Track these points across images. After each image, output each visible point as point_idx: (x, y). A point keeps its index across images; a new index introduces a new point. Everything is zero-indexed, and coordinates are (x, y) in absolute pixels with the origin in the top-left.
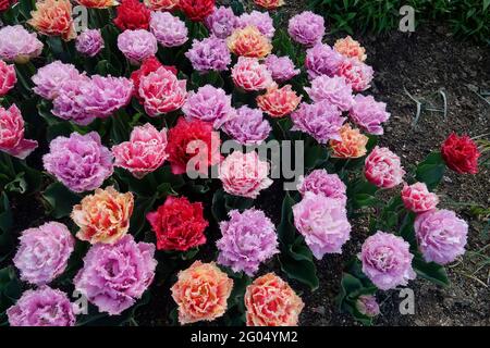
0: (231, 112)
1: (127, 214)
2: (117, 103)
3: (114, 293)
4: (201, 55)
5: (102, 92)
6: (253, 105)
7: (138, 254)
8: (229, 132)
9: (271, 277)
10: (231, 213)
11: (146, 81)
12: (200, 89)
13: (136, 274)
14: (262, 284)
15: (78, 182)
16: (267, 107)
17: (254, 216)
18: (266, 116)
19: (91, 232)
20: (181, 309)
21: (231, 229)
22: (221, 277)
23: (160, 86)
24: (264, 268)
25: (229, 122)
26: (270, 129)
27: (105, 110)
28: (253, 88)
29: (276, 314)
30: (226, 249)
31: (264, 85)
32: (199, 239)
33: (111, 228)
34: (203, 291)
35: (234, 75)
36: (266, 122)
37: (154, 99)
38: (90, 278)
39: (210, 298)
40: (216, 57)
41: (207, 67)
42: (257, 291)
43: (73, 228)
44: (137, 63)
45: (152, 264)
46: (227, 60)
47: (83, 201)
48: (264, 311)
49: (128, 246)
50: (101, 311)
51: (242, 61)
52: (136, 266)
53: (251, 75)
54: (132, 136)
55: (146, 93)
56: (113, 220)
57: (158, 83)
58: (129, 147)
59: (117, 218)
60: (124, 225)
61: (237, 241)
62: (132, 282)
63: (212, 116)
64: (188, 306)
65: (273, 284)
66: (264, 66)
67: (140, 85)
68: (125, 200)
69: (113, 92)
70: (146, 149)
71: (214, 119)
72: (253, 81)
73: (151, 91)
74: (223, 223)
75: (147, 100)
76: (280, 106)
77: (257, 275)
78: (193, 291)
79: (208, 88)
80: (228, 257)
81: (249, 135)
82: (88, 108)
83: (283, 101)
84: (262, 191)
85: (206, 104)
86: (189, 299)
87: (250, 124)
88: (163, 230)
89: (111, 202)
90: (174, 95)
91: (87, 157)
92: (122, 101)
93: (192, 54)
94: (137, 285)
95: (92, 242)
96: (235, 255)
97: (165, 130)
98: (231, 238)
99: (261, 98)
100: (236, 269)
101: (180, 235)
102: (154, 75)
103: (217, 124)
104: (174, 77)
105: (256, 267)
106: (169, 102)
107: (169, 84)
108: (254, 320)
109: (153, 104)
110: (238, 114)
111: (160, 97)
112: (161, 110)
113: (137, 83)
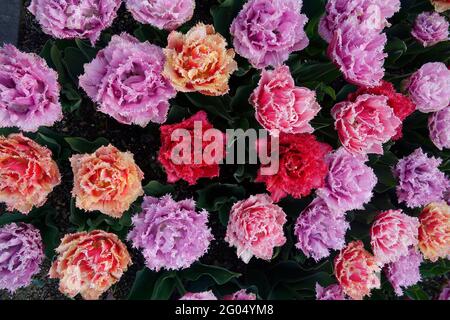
0: (339, 209)
1: (199, 89)
2: (347, 67)
3: (105, 80)
4: (420, 170)
5: (362, 47)
6: (349, 237)
7: (150, 104)
8: (312, 207)
9: (126, 260)
10: (204, 213)
11: (380, 103)
12: (370, 170)
13: (125, 103)
14: (118, 249)
15: (243, 28)
16: (347, 256)
17: (201, 238)
18: (334, 253)
19: (178, 48)
20: (86, 157)
21: (184, 214)
22: (125, 203)
23: (373, 122)
24: (137, 255)
25: (325, 206)
26: (317, 259)
27: (338, 53)
28: (374, 238)
30: (159, 209)
31: (377, 251)
32: (174, 173)
33: (182, 71)
34: (106, 185)
35: (391, 213)
36: (325, 253)
37: (354, 115)
38: (122, 51)
40: (415, 189)
41: (401, 177)
42: (109, 245)
43: (184, 28)
44: (405, 88)
45: (141, 121)
46: (413, 202)
47: (218, 35)
49: (161, 92)
50: (86, 66)
51: (413, 223)
52: (139, 101)
53: (393, 237)
54: (301, 90)
55: (362, 103)
56: (191, 73)
57: (377, 119)
58: (288, 86)
59: (194, 78)
60: (189, 86)
61: (169, 221)
63: (334, 186)
64: (88, 165)
65: (115, 262)
66: (406, 252)
67: (373, 96)
68: (219, 86)
69: (363, 62)
70: (283, 108)
71: (329, 187)
72: (384, 238)
73: (367, 110)
74: (193, 203)
75: (353, 106)
76: (349, 274)
77: (129, 245)
78: (107, 171)
79: (372, 180)
80: (150, 209)
81: (308, 232)
82: (339, 32)
83: (355, 278)
84: (234, 249)
85: (350, 178)
86: (96, 167)
87: (324, 234)
89: (217, 68)
90: (361, 139)
91: (273, 35)
92: (351, 74)
93: (420, 158)
94: (113, 105)
95: (166, 51)
96: (152, 219)
97: (311, 130)
98: (171, 215)
99: (361, 247)
100: (135, 219)
102: (389, 113)
103: (323, 192)
104: (387, 138)
105: (135, 245)
106: (351, 134)
107: (377, 133)
108: (75, 242)
109: (348, 113)
110: (338, 219)
111: (357, 122)
112: (339, 123)
113: (376, 91)
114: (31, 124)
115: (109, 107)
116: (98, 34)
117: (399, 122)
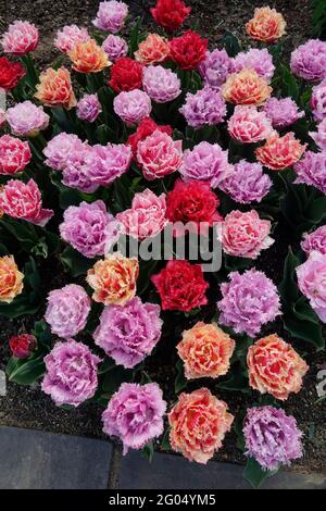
0: (228, 169)
1: (134, 279)
2: (118, 172)
3: (128, 349)
4: (196, 109)
5: (103, 162)
6: (252, 159)
7: (145, 315)
8: (227, 191)
9: (274, 339)
10: (231, 275)
11: (143, 146)
12: (196, 147)
13: (145, 334)
14: (263, 345)
15: (90, 248)
16: (267, 160)
17: (254, 277)
18: (265, 171)
19: (104, 295)
20: (186, 366)
21: (232, 291)
22: (224, 338)
23: (157, 150)
24: (267, 329)
25: (227, 180)
26: (270, 184)
27: (108, 178)
28: (252, 140)
29: (279, 377)
30: (228, 310)
31: (262, 137)
32: (201, 300)
33: (121, 292)
34: (207, 350)
35: (230, 129)
36: (266, 177)
37: (152, 164)
38: (106, 335)
39: (214, 358)
40: (211, 111)
41: (202, 122)
42: (259, 351)
43: (90, 291)
44: (134, 125)
45: (159, 324)
46: (223, 111)
47: (95, 266)
48: (266, 372)
49: (136, 308)
50: (118, 364)
51: (239, 110)
52: (143, 325)
53: (249, 126)
54: (134, 204)
55: (144, 158)
56: (122, 285)
57: (155, 147)
59: (125, 282)
60: (132, 287)
61: (238, 303)
62: (141, 340)
63: (209, 175)
64: (193, 363)
65: (275, 346)
66: (263, 114)
67: (138, 151)
68: (131, 265)
69: (114, 161)
70: (147, 216)
71: (210, 178)
72: (250, 133)
73: (148, 155)
74: (224, 285)
75: (145, 166)
76: (282, 158)
77: (259, 336)
78: (197, 349)
79: (203, 146)
80: (229, 318)
81: (247, 192)
82: (93, 179)
83: (286, 152)
84: (262, 251)
85: (202, 163)
86: (193, 357)
87: (249, 180)
88: (166, 291)
89: (119, 266)
90: (170, 158)
91: (95, 226)
92: (122, 169)
93: (186, 109)
94: (147, 343)
95: (106, 303)
96: (237, 316)
97: (163, 195)
98: (232, 300)
99: (260, 150)
100: (237, 330)
101: (182, 297)
102: (150, 139)
103: (214, 183)
104: (169, 138)
105: (258, 330)
106: (166, 166)
107: (165, 147)
108: (256, 379)
109: (151, 169)
110: (236, 170)
111: (157, 162)
112: (158, 175)
113: (134, 149)
114: (161, 406)
115: (148, 347)
116: (94, 356)
117: (157, 132)
